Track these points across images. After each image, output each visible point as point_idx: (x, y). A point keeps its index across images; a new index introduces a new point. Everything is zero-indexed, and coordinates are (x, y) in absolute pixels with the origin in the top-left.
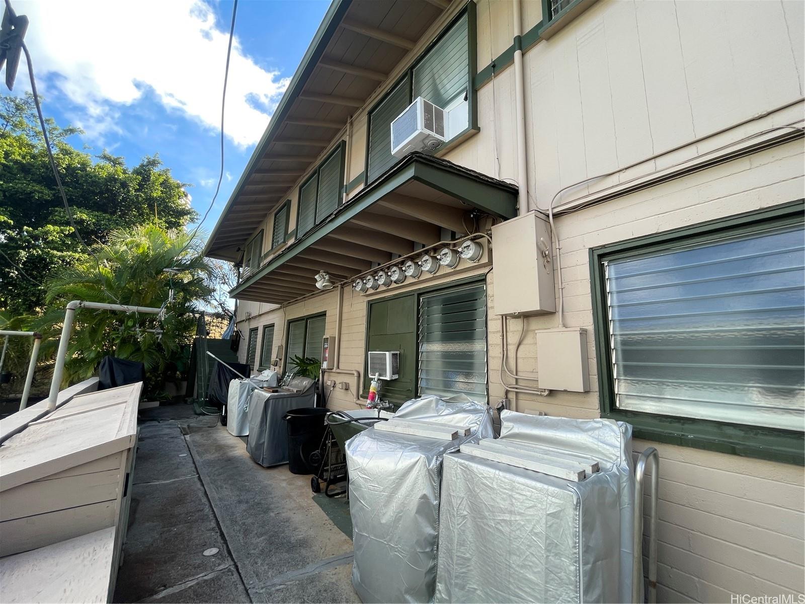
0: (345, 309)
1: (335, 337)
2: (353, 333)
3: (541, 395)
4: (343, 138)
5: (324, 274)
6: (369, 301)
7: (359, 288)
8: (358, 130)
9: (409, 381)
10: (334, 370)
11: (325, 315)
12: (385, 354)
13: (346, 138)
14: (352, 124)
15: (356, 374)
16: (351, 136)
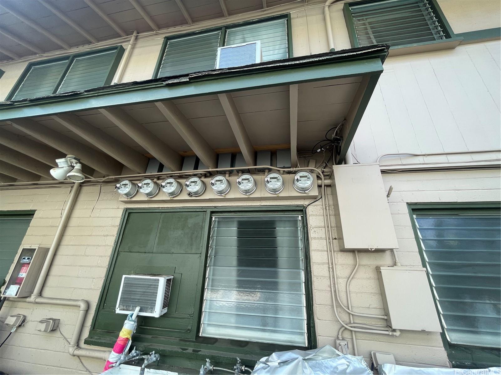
0: (77, 213)
1: (48, 249)
2: (89, 245)
3: (393, 336)
4: (124, 45)
5: (74, 161)
6: (127, 209)
7: (124, 190)
8: (143, 47)
9: (186, 316)
10: (32, 298)
11: (33, 215)
12: (158, 280)
13: (128, 47)
14: (136, 38)
15: (83, 306)
16: (133, 48)
